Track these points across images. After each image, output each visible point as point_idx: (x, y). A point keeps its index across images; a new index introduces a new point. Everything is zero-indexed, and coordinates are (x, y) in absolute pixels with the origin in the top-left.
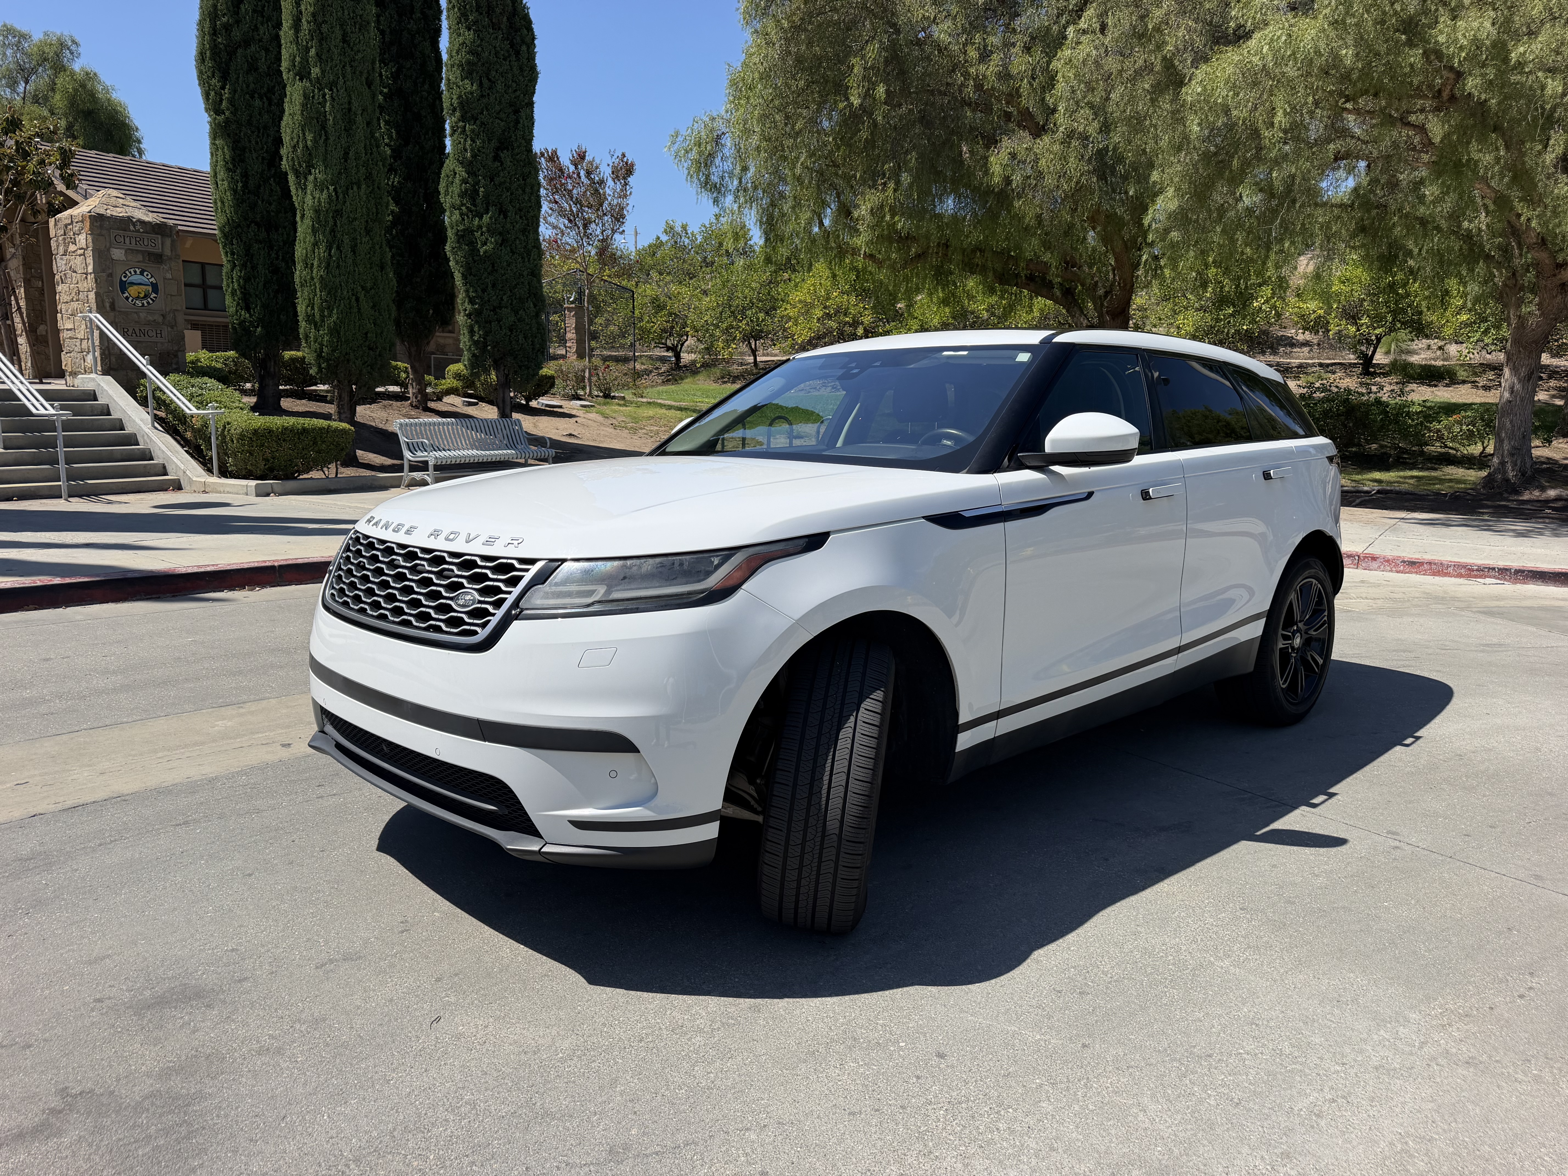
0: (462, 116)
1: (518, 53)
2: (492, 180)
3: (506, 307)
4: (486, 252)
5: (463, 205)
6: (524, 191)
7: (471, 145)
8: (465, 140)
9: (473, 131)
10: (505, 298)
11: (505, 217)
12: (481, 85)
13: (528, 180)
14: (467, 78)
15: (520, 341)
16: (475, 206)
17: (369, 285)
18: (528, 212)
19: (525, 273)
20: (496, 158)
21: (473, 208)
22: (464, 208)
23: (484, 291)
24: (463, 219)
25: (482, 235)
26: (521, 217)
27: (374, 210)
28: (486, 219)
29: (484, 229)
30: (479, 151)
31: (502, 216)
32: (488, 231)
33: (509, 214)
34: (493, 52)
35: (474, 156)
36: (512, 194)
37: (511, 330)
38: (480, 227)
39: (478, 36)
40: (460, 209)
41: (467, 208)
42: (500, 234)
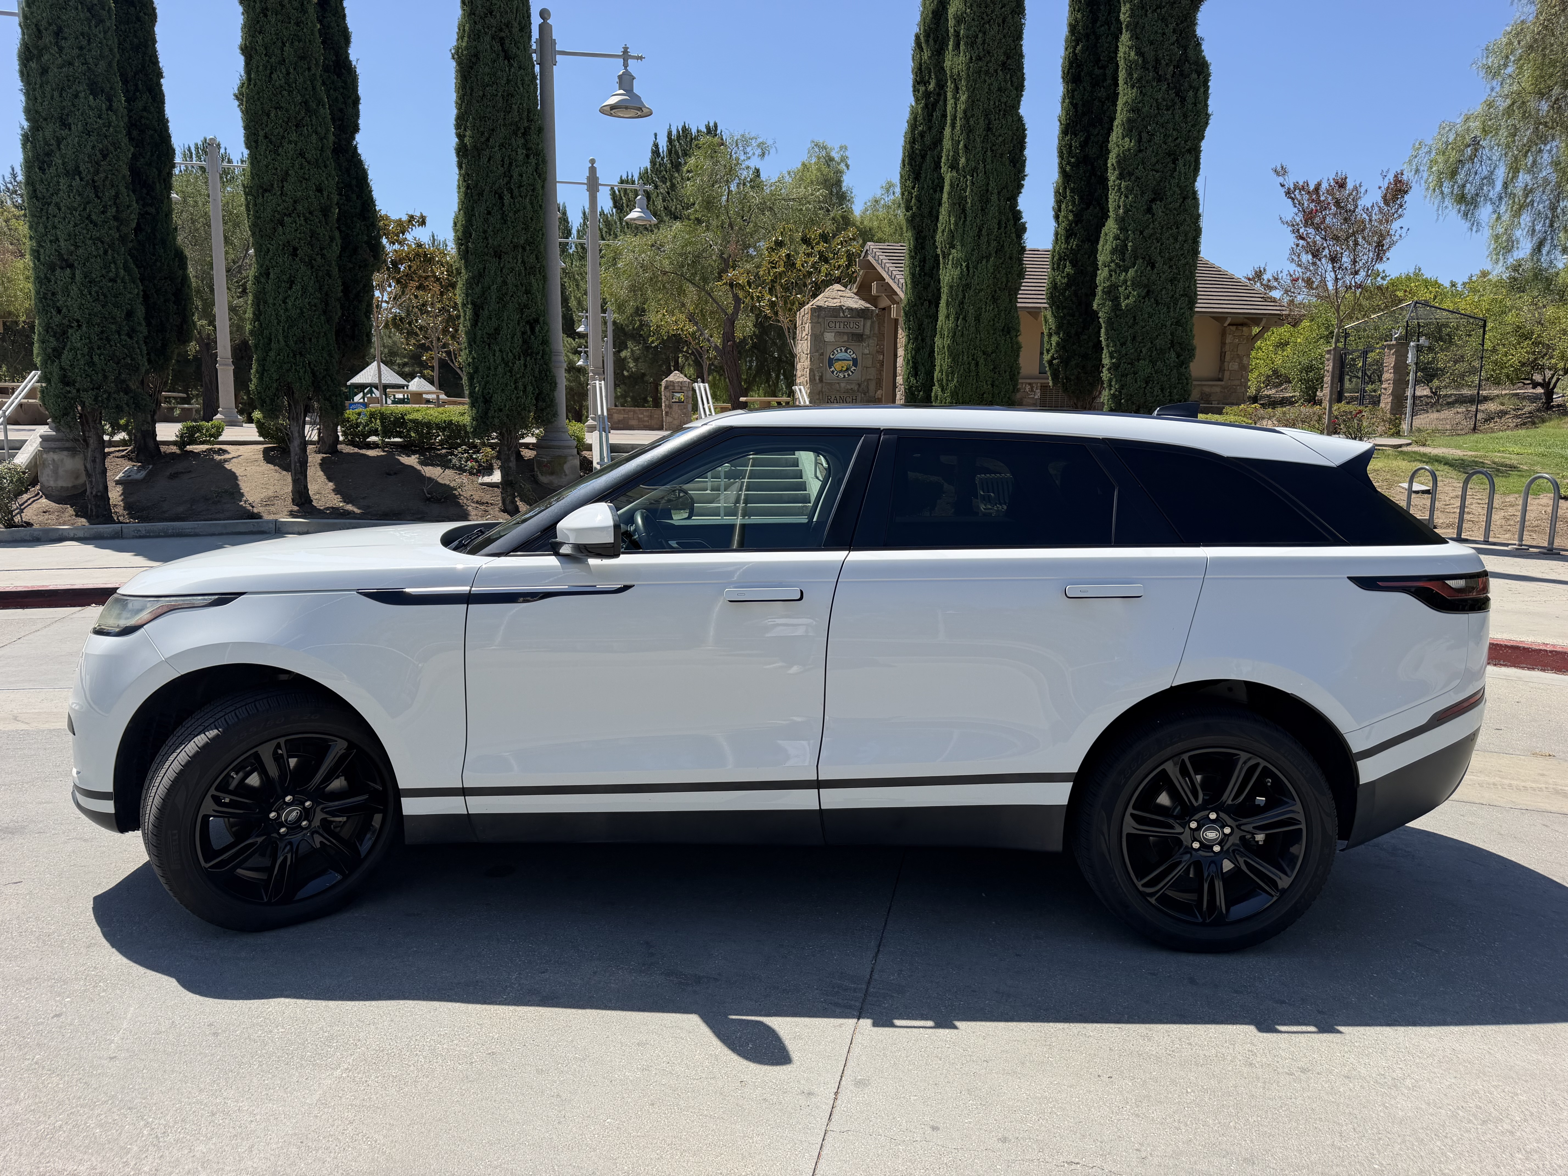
0: (1120, 174)
1: (1183, 100)
2: (1141, 233)
3: (1144, 360)
4: (1127, 306)
5: (1113, 261)
6: (1176, 240)
7: (1124, 201)
8: (1120, 198)
9: (1127, 187)
10: (1144, 351)
12: (1140, 141)
13: (1182, 228)
14: (1127, 136)
15: (1155, 393)
16: (1124, 261)
18: (1179, 260)
19: (1168, 323)
20: (1149, 210)
21: (1121, 263)
22: (1112, 265)
23: (1122, 345)
24: (1111, 275)
25: (1126, 289)
26: (1170, 267)
28: (1131, 272)
29: (1129, 283)
30: (1131, 206)
31: (1149, 268)
32: (1133, 284)
33: (1157, 265)
34: (1155, 104)
35: (1126, 212)
36: (1162, 245)
37: (1147, 383)
38: (1125, 281)
39: (1141, 92)
40: (1109, 266)
41: (1116, 264)
42: (1146, 286)
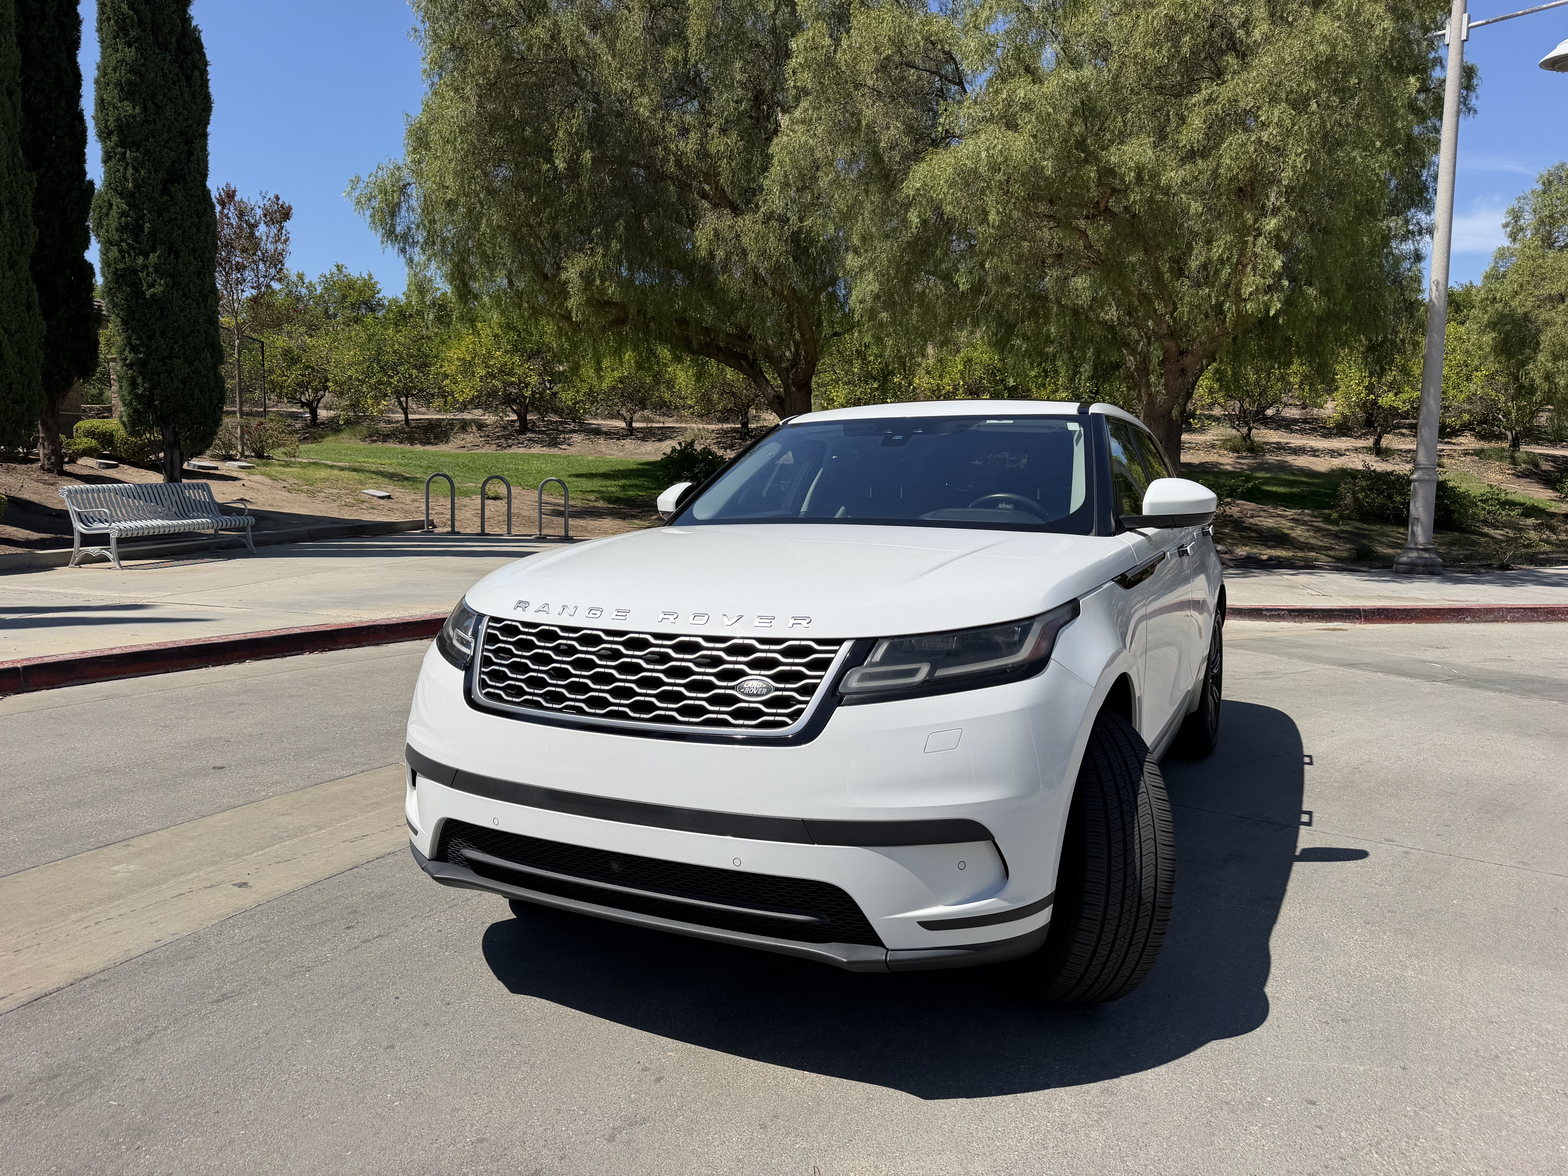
0: (120, 141)
1: (189, 79)
2: (160, 215)
3: (179, 357)
4: (153, 295)
5: (122, 240)
6: (198, 230)
7: (133, 174)
8: (126, 169)
9: (135, 159)
10: (176, 347)
11: (177, 257)
12: (145, 108)
13: (203, 219)
14: (127, 99)
15: (195, 395)
16: (138, 242)
17: (13, 328)
18: (204, 253)
19: (201, 320)
20: (165, 191)
21: (136, 245)
22: (124, 244)
23: (150, 338)
24: (123, 257)
25: (148, 275)
26: (195, 259)
27: (19, 240)
28: (153, 258)
29: (151, 269)
30: (143, 181)
31: (172, 256)
32: (156, 271)
33: (182, 254)
34: (160, 73)
35: (137, 187)
36: (184, 232)
37: (184, 383)
38: (145, 267)
39: (141, 54)
40: (118, 245)
41: (128, 244)
42: (171, 275)
